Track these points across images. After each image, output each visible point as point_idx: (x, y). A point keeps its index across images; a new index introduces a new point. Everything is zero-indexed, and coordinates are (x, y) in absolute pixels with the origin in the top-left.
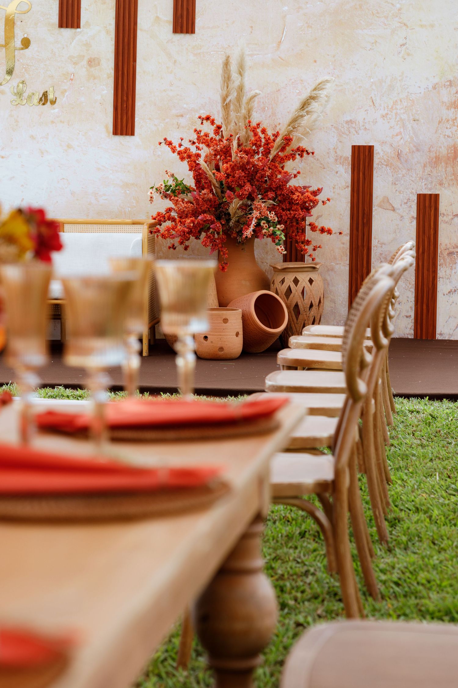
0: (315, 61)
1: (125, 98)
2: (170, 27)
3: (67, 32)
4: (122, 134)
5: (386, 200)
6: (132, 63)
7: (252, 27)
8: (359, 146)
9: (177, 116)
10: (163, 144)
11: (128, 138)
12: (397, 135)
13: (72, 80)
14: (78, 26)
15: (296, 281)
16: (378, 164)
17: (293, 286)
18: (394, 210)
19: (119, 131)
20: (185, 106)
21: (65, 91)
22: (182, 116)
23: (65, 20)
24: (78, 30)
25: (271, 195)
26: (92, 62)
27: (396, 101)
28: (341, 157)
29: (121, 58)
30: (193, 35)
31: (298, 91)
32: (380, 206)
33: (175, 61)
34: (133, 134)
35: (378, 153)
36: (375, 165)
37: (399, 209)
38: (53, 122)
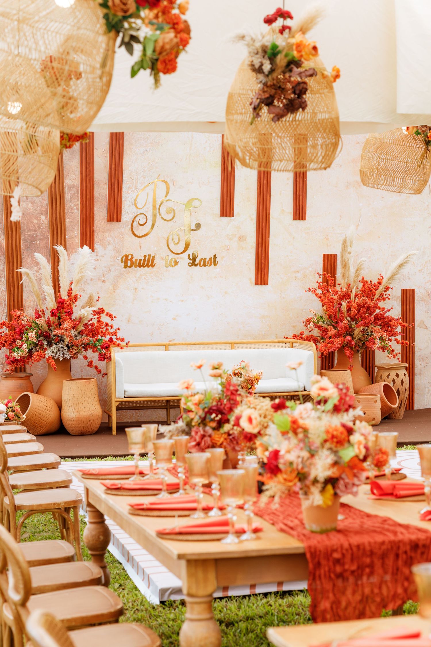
0: (379, 237)
1: (263, 261)
2: (291, 216)
3: (226, 220)
4: (261, 284)
5: (422, 322)
6: (267, 239)
7: (341, 216)
8: (406, 290)
9: (295, 272)
10: (308, 292)
11: (263, 287)
12: (428, 282)
13: (228, 250)
14: (233, 216)
15: (397, 375)
16: (417, 300)
17: (396, 378)
18: (427, 328)
19: (259, 282)
20: (300, 266)
21: (224, 257)
22: (298, 272)
23: (225, 212)
24: (232, 218)
25: (379, 323)
26: (241, 239)
27: (427, 261)
28: (395, 296)
29: (260, 236)
30: (305, 221)
31: (369, 256)
32: (419, 326)
33: (294, 238)
34: (267, 284)
35: (417, 293)
36: (416, 301)
37: (430, 328)
38: (215, 277)
